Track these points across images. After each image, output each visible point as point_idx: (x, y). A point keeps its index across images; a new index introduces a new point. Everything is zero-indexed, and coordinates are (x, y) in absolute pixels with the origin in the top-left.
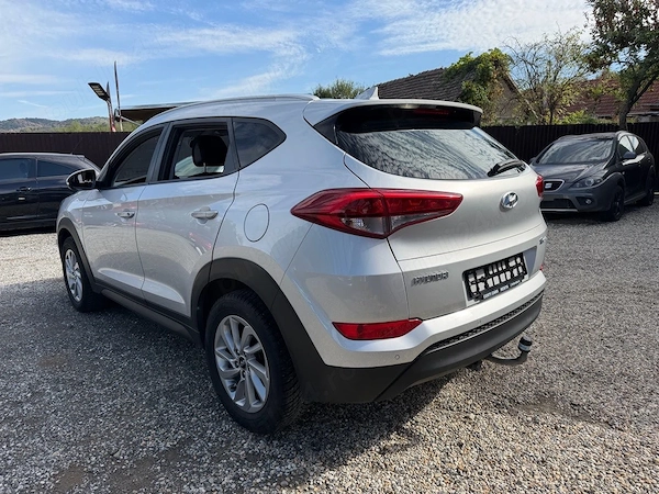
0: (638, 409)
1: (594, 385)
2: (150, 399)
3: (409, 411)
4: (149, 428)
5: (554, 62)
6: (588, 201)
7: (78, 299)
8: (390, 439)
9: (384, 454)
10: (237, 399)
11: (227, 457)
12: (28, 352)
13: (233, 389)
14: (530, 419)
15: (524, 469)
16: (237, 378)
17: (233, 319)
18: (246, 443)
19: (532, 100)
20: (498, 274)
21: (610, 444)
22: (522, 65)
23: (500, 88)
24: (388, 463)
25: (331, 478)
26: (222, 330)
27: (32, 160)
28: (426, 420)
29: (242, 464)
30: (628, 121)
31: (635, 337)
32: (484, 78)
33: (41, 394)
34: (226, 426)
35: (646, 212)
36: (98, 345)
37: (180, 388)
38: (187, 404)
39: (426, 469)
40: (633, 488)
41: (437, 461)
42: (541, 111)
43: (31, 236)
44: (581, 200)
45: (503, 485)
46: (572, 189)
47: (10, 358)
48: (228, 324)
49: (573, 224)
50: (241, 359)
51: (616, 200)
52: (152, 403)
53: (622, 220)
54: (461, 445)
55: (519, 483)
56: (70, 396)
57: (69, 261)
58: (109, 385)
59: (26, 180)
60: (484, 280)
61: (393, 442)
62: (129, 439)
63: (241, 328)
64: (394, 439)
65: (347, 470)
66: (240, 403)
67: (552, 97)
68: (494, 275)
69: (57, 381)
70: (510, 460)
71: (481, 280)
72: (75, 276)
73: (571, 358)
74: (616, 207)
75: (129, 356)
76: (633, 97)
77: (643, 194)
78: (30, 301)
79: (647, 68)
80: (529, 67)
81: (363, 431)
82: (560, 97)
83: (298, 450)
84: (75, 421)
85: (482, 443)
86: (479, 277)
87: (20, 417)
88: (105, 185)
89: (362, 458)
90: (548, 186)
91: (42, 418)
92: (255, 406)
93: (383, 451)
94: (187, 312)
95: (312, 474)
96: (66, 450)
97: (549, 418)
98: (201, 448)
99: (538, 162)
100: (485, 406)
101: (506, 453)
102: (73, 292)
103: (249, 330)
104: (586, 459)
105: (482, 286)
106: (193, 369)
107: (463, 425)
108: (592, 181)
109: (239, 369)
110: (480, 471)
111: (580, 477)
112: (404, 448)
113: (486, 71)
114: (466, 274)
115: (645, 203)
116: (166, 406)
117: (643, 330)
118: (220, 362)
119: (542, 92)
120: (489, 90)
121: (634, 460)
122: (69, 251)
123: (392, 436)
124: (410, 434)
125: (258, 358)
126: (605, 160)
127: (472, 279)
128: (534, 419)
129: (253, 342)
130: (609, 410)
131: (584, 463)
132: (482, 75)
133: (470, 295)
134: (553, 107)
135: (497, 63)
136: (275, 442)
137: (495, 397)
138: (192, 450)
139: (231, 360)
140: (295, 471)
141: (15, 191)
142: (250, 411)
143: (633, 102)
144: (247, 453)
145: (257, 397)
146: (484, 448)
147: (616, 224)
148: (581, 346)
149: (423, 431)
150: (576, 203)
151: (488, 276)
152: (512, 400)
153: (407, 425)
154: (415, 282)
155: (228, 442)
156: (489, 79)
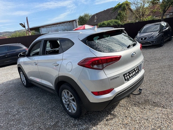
0: (170, 102)
1: (159, 96)
2: (47, 111)
3: (112, 108)
4: (48, 119)
5: (142, 3)
6: (154, 42)
7: (25, 84)
8: (108, 117)
9: (107, 121)
10: (69, 110)
11: (68, 125)
12: (15, 100)
13: (68, 107)
14: (143, 108)
15: (143, 122)
16: (68, 105)
17: (66, 91)
18: (73, 121)
19: (137, 14)
20: (132, 73)
21: (164, 113)
22: (134, 5)
23: (128, 11)
24: (108, 123)
25: (95, 129)
26: (63, 93)
27: (8, 46)
28: (117, 110)
29: (72, 127)
30: (163, 18)
31: (169, 81)
32: (124, 9)
33: (20, 112)
34: (67, 117)
35: (170, 43)
36: (32, 97)
37: (54, 107)
38: (56, 111)
39: (118, 124)
40: (170, 125)
41: (121, 122)
42: (140, 17)
43: (10, 66)
44: (152, 42)
45: (138, 127)
46: (150, 39)
47: (10, 103)
48: (65, 92)
49: (151, 48)
50: (69, 100)
51: (162, 41)
52: (48, 112)
53: (163, 46)
54: (126, 117)
55: (142, 126)
56: (27, 112)
57: (22, 75)
58: (36, 108)
59: (7, 52)
60: (129, 75)
61: (109, 117)
62: (43, 123)
63: (68, 93)
64: (110, 117)
65: (98, 126)
66: (70, 111)
67: (143, 13)
68: (131, 73)
69: (23, 108)
70: (139, 120)
71: (128, 75)
72: (24, 79)
73: (153, 89)
74: (162, 43)
75: (40, 99)
76: (164, 11)
77: (169, 38)
78: (13, 85)
79: (168, 3)
80: (136, 5)
81: (101, 115)
82: (145, 13)
83: (86, 122)
84: (29, 119)
85: (131, 115)
86: (127, 75)
87: (15, 119)
88: (28, 55)
89: (102, 123)
90: (143, 39)
91: (21, 119)
92: (74, 112)
93: (107, 120)
94: (54, 88)
95: (90, 128)
96: (28, 127)
97: (148, 107)
98: (62, 124)
99: (140, 32)
100: (132, 105)
101: (138, 118)
102: (23, 82)
103: (70, 93)
104: (158, 118)
105: (128, 77)
106: (57, 101)
107: (126, 111)
108: (155, 36)
109: (69, 103)
110: (131, 123)
111: (157, 123)
112: (112, 119)
113: (124, 7)
114: (124, 75)
115: (170, 40)
116: (51, 112)
117: (171, 79)
118: (64, 101)
119: (140, 11)
120: (125, 12)
121: (170, 117)
122: (21, 72)
123: (109, 116)
124: (113, 115)
125: (73, 100)
126: (158, 30)
127: (125, 76)
128: (144, 108)
129: (71, 96)
130: (163, 103)
131: (157, 119)
132: (123, 9)
133: (125, 80)
134: (143, 15)
135: (127, 5)
136: (80, 120)
137: (134, 102)
138: (59, 124)
139: (66, 101)
140: (85, 128)
141: (4, 55)
142: (73, 113)
143: (165, 13)
144: (73, 124)
145: (74, 109)
146: (132, 117)
147: (162, 47)
148: (155, 85)
149: (116, 114)
150: (151, 43)
151: (130, 74)
152: (138, 103)
153: (112, 112)
154: (111, 79)
155: (68, 121)
156: (125, 9)
